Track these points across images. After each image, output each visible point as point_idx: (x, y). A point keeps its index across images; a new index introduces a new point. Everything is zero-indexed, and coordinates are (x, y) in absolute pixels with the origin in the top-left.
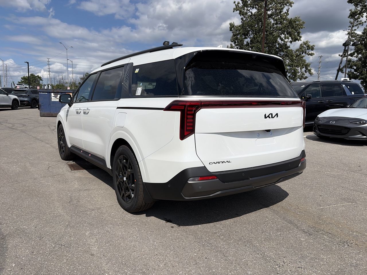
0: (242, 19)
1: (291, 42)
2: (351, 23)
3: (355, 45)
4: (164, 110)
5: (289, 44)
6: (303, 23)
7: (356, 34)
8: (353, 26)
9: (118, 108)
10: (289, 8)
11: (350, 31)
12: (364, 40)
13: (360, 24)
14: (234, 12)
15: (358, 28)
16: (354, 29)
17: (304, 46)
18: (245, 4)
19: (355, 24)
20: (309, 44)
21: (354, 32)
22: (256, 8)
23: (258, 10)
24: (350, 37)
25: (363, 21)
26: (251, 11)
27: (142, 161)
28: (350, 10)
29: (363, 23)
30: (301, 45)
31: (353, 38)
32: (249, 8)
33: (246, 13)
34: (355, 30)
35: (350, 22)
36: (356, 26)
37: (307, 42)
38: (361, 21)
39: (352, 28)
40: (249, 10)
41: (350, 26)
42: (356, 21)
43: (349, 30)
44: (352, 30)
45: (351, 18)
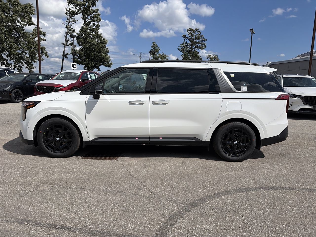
2: (68, 19)
3: (78, 38)
7: (72, 28)
8: (69, 22)
9: (223, 99)
11: (67, 25)
12: (82, 35)
13: (74, 21)
15: (73, 24)
16: (70, 24)
20: (41, 30)
21: (70, 27)
24: (69, 30)
27: (262, 128)
28: (66, 8)
29: (76, 21)
30: (34, 29)
31: (71, 32)
34: (71, 25)
36: (71, 22)
41: (67, 21)
42: (71, 18)
45: (67, 15)
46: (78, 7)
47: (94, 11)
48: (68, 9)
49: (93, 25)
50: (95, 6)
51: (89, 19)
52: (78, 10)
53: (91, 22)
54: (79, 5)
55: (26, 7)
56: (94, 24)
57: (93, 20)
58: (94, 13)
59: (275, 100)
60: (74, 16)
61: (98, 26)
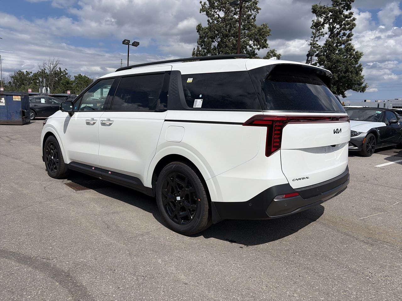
0: (208, 21)
1: (259, 49)
3: (318, 56)
4: (243, 125)
5: (256, 51)
6: (270, 30)
7: (318, 45)
8: (315, 37)
9: (166, 120)
10: (256, 14)
11: (312, 41)
12: (326, 52)
13: (321, 35)
14: (200, 12)
15: (319, 39)
16: (315, 40)
17: (271, 54)
18: (212, 6)
19: (317, 35)
20: (276, 52)
21: (316, 43)
22: (223, 10)
23: (226, 13)
24: (312, 48)
25: (324, 33)
26: (218, 13)
27: (211, 179)
28: (313, 21)
29: (324, 34)
30: (268, 53)
31: (315, 49)
32: (216, 10)
33: (214, 15)
34: (317, 41)
35: (313, 33)
36: (317, 37)
37: (274, 50)
38: (322, 32)
39: (314, 39)
40: (216, 13)
41: (312, 37)
42: (318, 32)
43: (311, 40)
44: (314, 41)
45: (313, 29)
46: (323, 16)
47: (346, 17)
48: (315, 21)
49: (343, 36)
51: (338, 29)
52: (325, 20)
53: (340, 31)
56: (344, 34)
57: (344, 29)
58: (347, 19)
60: (322, 29)
61: (350, 36)
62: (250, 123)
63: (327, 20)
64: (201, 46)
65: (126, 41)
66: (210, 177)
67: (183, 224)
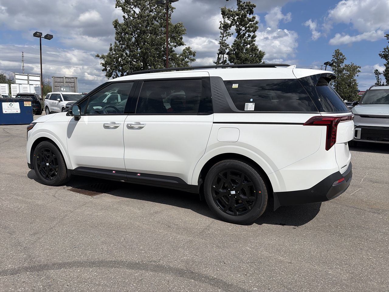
0: (124, 17)
1: (175, 46)
2: (222, 34)
3: (229, 54)
4: (304, 125)
5: (174, 48)
6: (185, 30)
7: (226, 44)
8: (223, 37)
9: (214, 123)
10: (171, 13)
11: (221, 41)
12: (235, 51)
13: (228, 35)
14: (116, 7)
15: (227, 39)
16: (224, 39)
17: (187, 51)
18: (127, 1)
19: (225, 35)
20: (191, 50)
21: (224, 42)
22: (138, 7)
23: (142, 10)
24: (222, 46)
25: (231, 33)
26: (134, 9)
27: (274, 173)
28: (220, 22)
29: (231, 35)
30: (184, 50)
31: (224, 48)
32: (132, 7)
33: (130, 12)
34: (225, 40)
35: (221, 32)
36: (225, 36)
37: (189, 48)
38: (229, 33)
39: (223, 38)
40: (132, 9)
41: (221, 37)
42: (225, 32)
43: (220, 39)
44: (222, 40)
45: (221, 29)
46: (231, 18)
47: (250, 20)
48: (223, 22)
49: (248, 37)
50: (252, 14)
51: (243, 30)
52: (232, 22)
53: (246, 33)
54: (232, 15)
55: (176, 27)
56: (249, 36)
57: (249, 31)
58: (250, 23)
59: (302, 125)
60: (229, 30)
61: (254, 37)
62: (311, 123)
63: (234, 22)
64: (119, 42)
65: (38, 34)
66: (273, 171)
67: (239, 215)
